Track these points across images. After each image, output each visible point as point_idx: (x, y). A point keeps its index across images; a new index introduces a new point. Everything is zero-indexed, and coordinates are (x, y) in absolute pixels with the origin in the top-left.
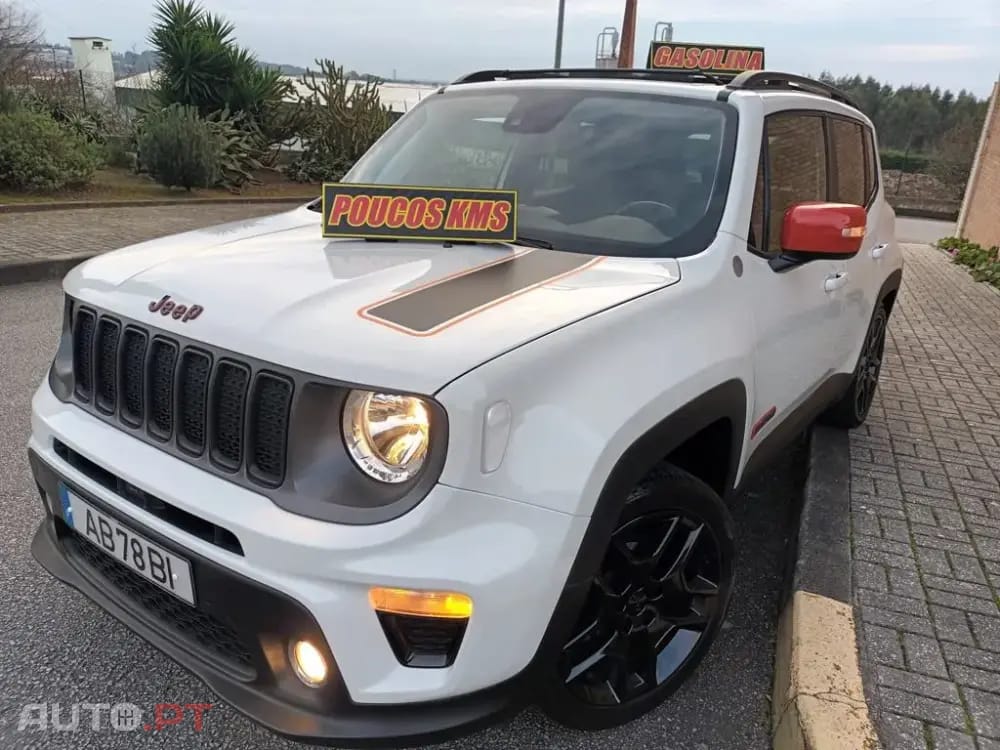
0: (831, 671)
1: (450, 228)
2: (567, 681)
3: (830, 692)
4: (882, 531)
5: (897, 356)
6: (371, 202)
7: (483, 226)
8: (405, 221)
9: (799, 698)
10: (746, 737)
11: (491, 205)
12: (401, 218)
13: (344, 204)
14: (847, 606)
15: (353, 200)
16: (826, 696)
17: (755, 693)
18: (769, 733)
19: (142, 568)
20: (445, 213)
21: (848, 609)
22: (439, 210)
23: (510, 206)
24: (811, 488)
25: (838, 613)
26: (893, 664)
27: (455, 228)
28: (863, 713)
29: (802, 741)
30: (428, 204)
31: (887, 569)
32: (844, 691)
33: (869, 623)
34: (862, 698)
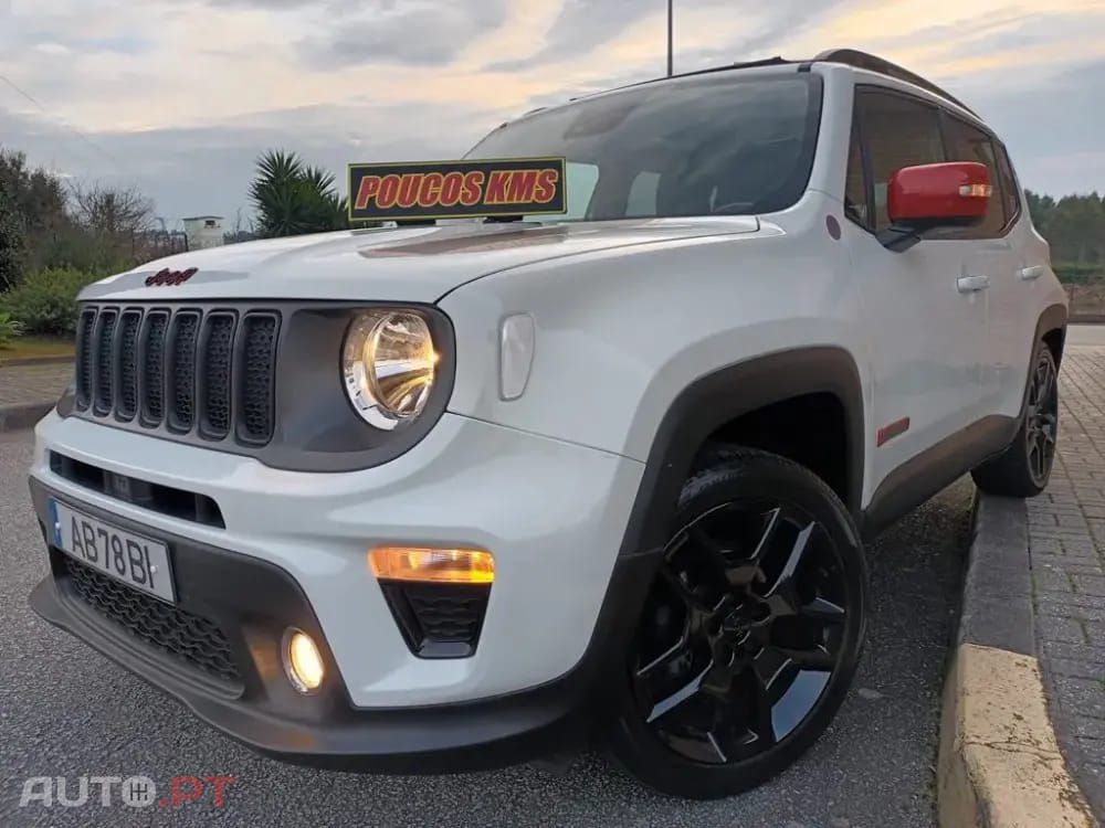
0: (1009, 720)
1: (490, 203)
2: (648, 720)
3: (1009, 742)
4: (1074, 586)
5: (1083, 435)
6: (401, 180)
7: (528, 197)
8: (439, 199)
9: (965, 748)
10: (901, 811)
11: (535, 174)
12: (434, 196)
13: (371, 184)
14: (1029, 658)
15: (381, 181)
16: (1005, 746)
17: (914, 764)
18: (933, 807)
19: (122, 572)
20: (484, 187)
21: (1032, 661)
22: (476, 184)
23: (557, 174)
24: (977, 549)
25: (1018, 664)
26: (1098, 715)
27: (495, 202)
28: (1058, 766)
29: (972, 795)
30: (464, 178)
31: (1083, 623)
32: (1029, 741)
33: (1061, 674)
34: (1055, 747)
